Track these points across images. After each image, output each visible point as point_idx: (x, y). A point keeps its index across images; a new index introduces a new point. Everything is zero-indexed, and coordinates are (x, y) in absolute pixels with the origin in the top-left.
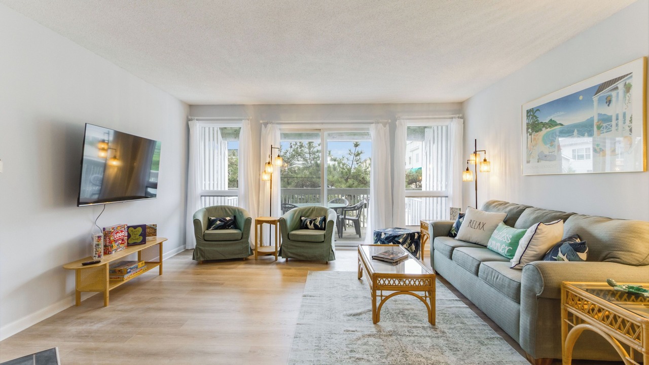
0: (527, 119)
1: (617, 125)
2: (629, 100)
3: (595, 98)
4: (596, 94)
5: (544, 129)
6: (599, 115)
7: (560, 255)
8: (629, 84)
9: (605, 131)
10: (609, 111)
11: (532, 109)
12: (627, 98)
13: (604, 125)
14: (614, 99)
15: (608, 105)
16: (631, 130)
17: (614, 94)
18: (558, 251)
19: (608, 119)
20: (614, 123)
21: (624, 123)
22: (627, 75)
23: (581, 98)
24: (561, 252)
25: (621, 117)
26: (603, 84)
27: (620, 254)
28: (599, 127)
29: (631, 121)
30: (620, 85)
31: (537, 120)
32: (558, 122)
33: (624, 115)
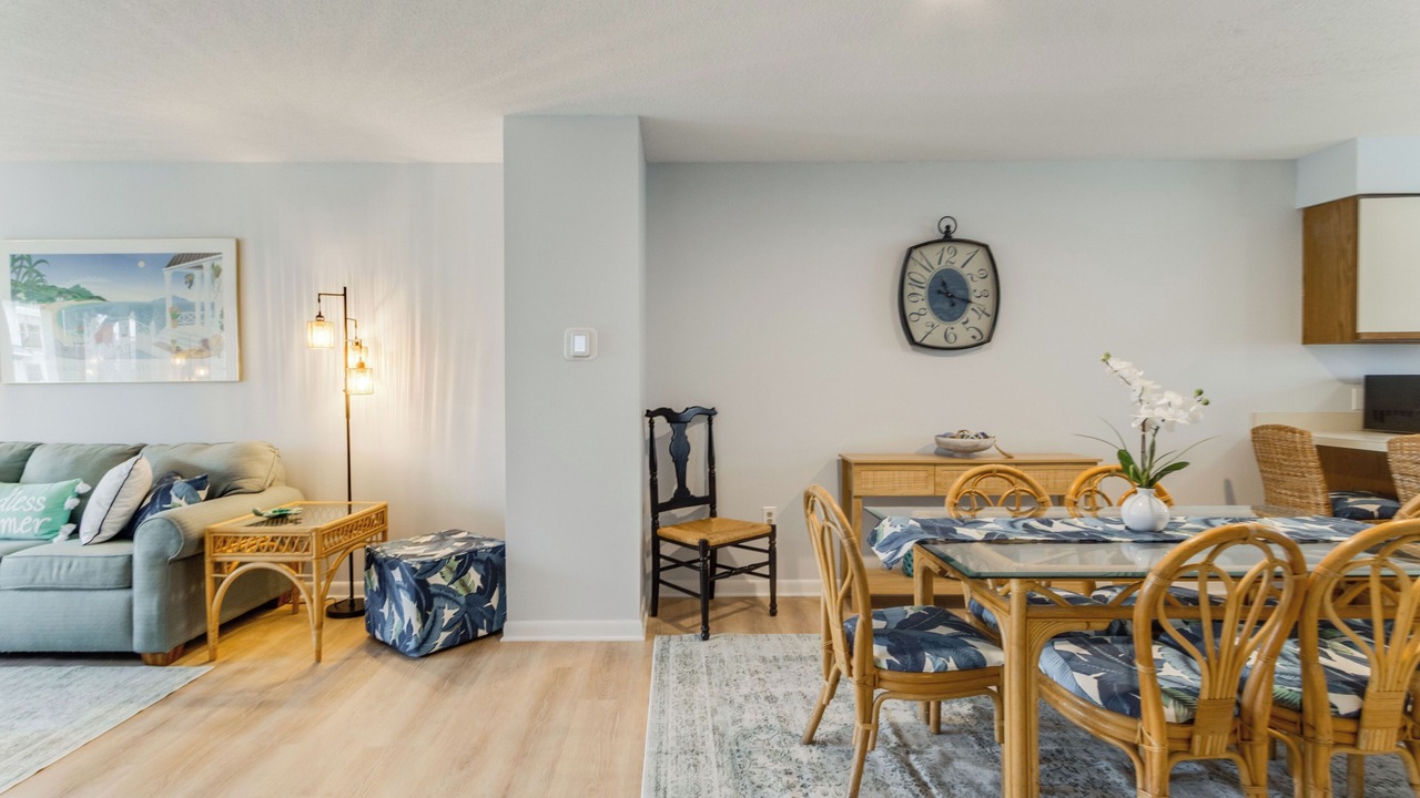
0: (12, 271)
1: (202, 317)
2: (219, 288)
3: (168, 272)
4: (168, 266)
5: (59, 299)
6: (175, 298)
7: (175, 499)
8: (218, 267)
9: (184, 322)
10: (191, 296)
11: (29, 256)
12: (216, 285)
13: (184, 314)
14: (197, 281)
15: (189, 287)
16: (222, 327)
17: (197, 273)
18: (170, 496)
19: (189, 307)
20: (198, 313)
21: (213, 316)
22: (215, 254)
23: (141, 264)
24: (177, 495)
25: (207, 307)
26: (179, 255)
27: (241, 483)
28: (175, 317)
29: (222, 316)
30: (206, 263)
31: (42, 281)
32: (95, 294)
33: (213, 305)
